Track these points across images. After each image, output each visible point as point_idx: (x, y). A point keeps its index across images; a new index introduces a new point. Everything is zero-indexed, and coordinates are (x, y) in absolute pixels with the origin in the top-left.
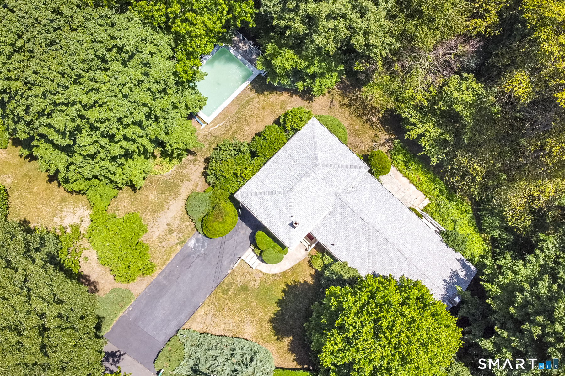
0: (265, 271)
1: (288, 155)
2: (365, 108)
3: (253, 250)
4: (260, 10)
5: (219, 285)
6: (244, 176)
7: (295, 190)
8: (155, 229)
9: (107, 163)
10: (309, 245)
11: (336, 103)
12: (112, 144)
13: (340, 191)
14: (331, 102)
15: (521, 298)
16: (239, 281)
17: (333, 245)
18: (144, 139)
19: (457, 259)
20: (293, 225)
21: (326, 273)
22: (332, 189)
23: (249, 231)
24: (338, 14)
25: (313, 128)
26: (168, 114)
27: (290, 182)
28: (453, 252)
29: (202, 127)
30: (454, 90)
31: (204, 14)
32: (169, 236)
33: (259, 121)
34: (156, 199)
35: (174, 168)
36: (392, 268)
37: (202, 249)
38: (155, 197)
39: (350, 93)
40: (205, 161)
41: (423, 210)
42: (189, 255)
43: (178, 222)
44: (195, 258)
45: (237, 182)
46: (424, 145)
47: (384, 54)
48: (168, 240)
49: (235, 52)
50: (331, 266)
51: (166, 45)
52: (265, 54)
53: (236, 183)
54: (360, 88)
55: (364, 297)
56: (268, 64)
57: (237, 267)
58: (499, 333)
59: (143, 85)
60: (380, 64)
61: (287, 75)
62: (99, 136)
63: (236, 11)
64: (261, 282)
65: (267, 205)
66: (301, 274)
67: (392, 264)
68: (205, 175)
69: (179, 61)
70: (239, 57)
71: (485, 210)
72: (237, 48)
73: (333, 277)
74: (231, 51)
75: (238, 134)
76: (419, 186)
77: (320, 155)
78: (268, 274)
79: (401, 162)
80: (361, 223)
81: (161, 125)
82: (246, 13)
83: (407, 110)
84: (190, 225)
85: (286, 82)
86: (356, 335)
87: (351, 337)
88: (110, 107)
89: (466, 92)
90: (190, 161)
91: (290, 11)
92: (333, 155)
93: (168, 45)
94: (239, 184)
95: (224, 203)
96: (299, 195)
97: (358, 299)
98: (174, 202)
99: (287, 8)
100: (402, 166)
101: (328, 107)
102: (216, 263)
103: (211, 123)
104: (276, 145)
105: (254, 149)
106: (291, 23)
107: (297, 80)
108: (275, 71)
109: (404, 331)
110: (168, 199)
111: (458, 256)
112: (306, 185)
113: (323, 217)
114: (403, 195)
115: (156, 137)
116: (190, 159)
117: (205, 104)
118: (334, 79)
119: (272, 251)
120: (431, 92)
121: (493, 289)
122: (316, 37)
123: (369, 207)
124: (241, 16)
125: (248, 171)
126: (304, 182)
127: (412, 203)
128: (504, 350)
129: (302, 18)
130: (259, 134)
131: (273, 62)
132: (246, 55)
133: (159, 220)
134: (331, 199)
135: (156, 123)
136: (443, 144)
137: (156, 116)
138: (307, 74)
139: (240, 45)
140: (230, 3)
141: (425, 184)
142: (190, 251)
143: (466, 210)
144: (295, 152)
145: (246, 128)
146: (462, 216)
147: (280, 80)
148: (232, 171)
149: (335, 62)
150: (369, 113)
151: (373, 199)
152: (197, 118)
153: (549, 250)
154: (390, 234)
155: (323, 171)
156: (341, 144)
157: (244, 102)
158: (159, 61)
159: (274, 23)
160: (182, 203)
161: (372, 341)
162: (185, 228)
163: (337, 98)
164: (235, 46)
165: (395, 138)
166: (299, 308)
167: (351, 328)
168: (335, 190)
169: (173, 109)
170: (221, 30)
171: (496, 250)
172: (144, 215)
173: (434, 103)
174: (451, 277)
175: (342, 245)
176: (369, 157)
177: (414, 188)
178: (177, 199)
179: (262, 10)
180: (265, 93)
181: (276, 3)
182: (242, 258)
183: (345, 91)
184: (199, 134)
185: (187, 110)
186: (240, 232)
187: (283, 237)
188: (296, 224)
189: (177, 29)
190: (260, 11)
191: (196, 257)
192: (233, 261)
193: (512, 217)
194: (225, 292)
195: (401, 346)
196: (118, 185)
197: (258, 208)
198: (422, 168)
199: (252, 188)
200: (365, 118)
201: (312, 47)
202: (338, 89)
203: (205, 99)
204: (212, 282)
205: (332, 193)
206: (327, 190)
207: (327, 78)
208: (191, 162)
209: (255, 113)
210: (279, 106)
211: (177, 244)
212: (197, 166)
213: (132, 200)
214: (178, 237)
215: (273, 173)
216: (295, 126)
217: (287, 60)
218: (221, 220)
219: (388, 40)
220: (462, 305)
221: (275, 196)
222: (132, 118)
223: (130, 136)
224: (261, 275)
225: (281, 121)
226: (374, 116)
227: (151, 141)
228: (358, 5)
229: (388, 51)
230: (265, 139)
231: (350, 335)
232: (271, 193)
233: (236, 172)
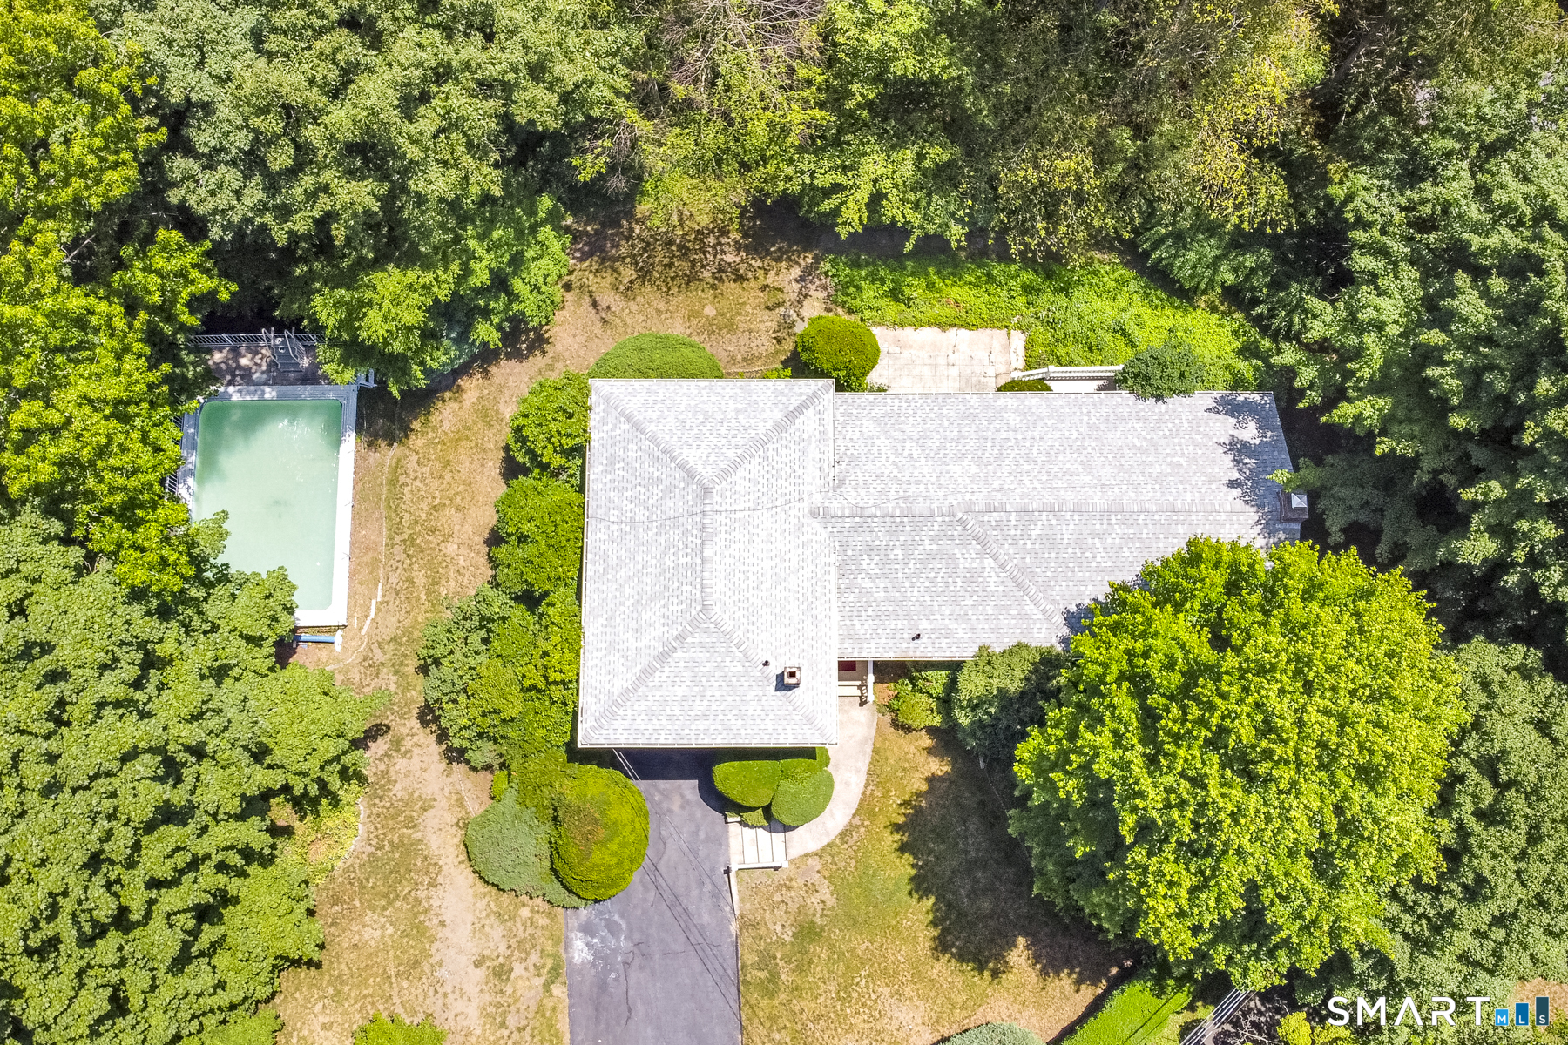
0: (814, 846)
1: (615, 527)
2: (685, 251)
3: (743, 823)
4: (212, 236)
5: (740, 983)
6: (559, 677)
7: (715, 596)
8: (459, 1006)
9: (170, 987)
10: (860, 687)
11: (607, 298)
12: (136, 933)
13: (818, 499)
14: (595, 304)
15: (1452, 376)
16: (778, 928)
17: (918, 637)
18: (213, 829)
19: (1209, 410)
20: (785, 683)
21: (963, 719)
22: (795, 511)
23: (690, 788)
24: (424, 80)
25: (616, 408)
26: (218, 711)
27: (685, 588)
28: (1186, 401)
29: (338, 647)
30: (862, 31)
31: (65, 376)
32: (509, 989)
33: (465, 503)
34: (390, 930)
35: (362, 809)
36: (1094, 564)
37: (618, 941)
38: (383, 927)
39: (617, 246)
40: (424, 723)
41: (1029, 366)
42: (602, 986)
43: (497, 932)
44: (622, 977)
45: (554, 703)
46: (899, 218)
47: (623, 84)
48: (516, 1001)
49: (249, 393)
50: (957, 691)
51: (38, 550)
52: (328, 333)
53: (554, 708)
54: (630, 215)
55: (1126, 705)
56: (356, 351)
57: (742, 900)
58: (1480, 498)
59: (73, 712)
60: (633, 116)
61: (429, 336)
62: (78, 952)
63: (148, 293)
64: (830, 878)
65: (680, 693)
66: (904, 769)
67: (1088, 554)
68: (455, 755)
69: (115, 553)
70: (269, 393)
71: (1157, 244)
72: (242, 377)
73: (987, 713)
74: (236, 397)
75: (443, 582)
76: (972, 319)
77: (692, 457)
78: (828, 845)
79: (882, 303)
80: (936, 527)
81: (226, 756)
82: (182, 274)
83: (790, 170)
84: (532, 911)
85: (442, 357)
86: (1202, 821)
87: (1194, 837)
88: (32, 859)
89: (891, 12)
90: (386, 754)
91: (293, 173)
92: (723, 431)
93: (45, 542)
94: (565, 704)
95: (570, 783)
96: (736, 598)
97: (1115, 725)
98: (441, 893)
99: (279, 173)
100: (892, 309)
101: (599, 325)
102: (682, 938)
103: (350, 616)
104: (563, 528)
105: (518, 588)
106: (324, 203)
107: (468, 327)
108: (391, 354)
109: (1304, 705)
110: (418, 901)
111: (1204, 399)
112: (728, 560)
113: (834, 595)
114: (954, 372)
115: (243, 796)
116: (381, 752)
117: (294, 587)
118: (555, 247)
119: (791, 787)
120: (809, 83)
121: (1363, 409)
122: (421, 183)
123: (916, 473)
124: (175, 294)
125: (557, 656)
126: (717, 558)
127: (991, 372)
128: (1524, 525)
129: (340, 165)
130: (495, 539)
131: (365, 335)
132: (282, 373)
133: (446, 976)
134: (815, 538)
135: (207, 763)
136: (943, 176)
137: (189, 749)
138: (479, 292)
139: (244, 361)
140: (115, 285)
141: (978, 303)
142: (593, 972)
143: (1116, 280)
144: (626, 505)
145: (451, 548)
146: (1122, 301)
147: (422, 363)
148: (515, 690)
149: (519, 203)
150: (704, 253)
151: (908, 445)
152: (304, 637)
153: (1376, 210)
154: (1019, 491)
155: (737, 488)
156: (718, 386)
157: (384, 490)
158: (57, 607)
159: (280, 237)
160: (465, 876)
161: (1254, 800)
162: (529, 931)
163: (602, 284)
164: (234, 376)
165: (817, 259)
166: (973, 854)
167: (1175, 814)
168: (805, 506)
169: (219, 684)
170: (154, 376)
171: (1259, 310)
172: (396, 1000)
173: (837, 100)
174: (1239, 462)
175: (938, 616)
176: (804, 357)
177: (963, 332)
178: (440, 879)
179: (216, 232)
180: (416, 425)
181: (236, 185)
182: (734, 867)
183: (602, 249)
184: (346, 671)
185: (261, 646)
186: (670, 811)
187: (789, 731)
188: (792, 675)
189: (25, 479)
190: (213, 241)
191: (621, 971)
192: (719, 895)
193: (1238, 207)
194: (770, 987)
195: (1335, 751)
196: (257, 996)
197: (664, 722)
198: (938, 272)
199: (607, 687)
200: (707, 274)
201: (432, 218)
202: (582, 260)
203: (281, 576)
204: (717, 995)
205: (805, 521)
206: (786, 526)
207: (534, 259)
208: (389, 756)
209: (437, 494)
210: (480, 425)
211: (547, 987)
212: (416, 751)
213: (331, 990)
214: (532, 969)
215: (622, 604)
216: (568, 443)
217: (395, 301)
218: (602, 833)
219: (601, 40)
220: (1322, 505)
221: (679, 654)
222: (126, 824)
223: (165, 871)
224: (816, 863)
225: (521, 458)
226: (723, 252)
227: (241, 817)
228: (454, 17)
229: (624, 70)
230: (522, 539)
231: (1187, 833)
232: (663, 657)
233: (527, 683)
